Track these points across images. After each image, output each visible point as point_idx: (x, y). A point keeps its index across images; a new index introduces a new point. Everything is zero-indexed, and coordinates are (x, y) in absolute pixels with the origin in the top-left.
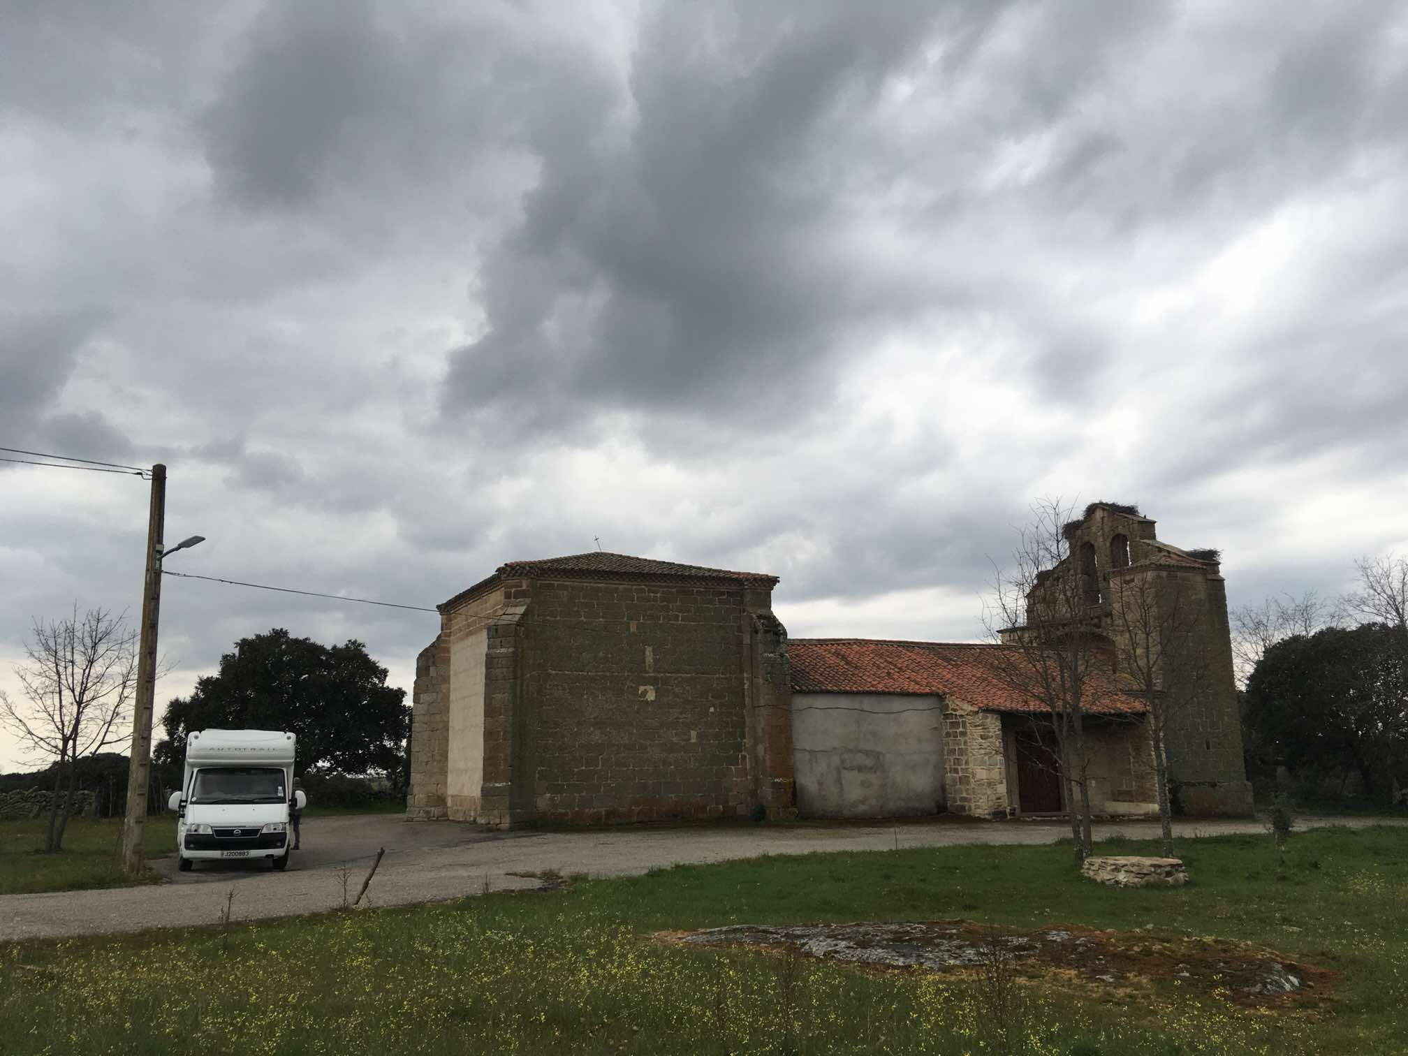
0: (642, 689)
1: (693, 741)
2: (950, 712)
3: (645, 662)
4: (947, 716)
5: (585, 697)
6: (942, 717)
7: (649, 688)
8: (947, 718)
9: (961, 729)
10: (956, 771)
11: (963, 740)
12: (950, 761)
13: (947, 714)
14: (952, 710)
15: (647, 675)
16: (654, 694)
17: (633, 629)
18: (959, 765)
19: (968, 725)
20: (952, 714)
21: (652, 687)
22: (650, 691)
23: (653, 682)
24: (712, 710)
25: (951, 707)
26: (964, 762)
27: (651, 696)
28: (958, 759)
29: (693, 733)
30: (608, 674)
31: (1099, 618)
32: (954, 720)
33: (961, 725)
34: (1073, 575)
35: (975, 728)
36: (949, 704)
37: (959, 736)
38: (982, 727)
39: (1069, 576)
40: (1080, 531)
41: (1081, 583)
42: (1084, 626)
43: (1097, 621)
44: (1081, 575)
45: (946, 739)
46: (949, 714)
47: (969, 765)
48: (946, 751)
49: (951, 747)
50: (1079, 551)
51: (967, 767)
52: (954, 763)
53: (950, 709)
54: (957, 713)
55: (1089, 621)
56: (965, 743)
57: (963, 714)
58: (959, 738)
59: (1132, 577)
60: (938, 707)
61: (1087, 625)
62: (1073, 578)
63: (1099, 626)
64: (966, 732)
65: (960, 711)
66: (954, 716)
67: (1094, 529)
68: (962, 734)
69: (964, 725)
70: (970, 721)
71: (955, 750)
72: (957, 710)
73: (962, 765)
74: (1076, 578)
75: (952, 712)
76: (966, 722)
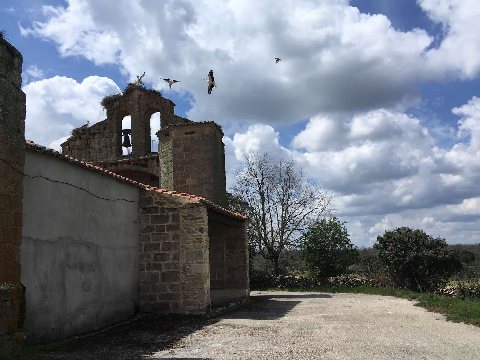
2: (154, 205)
4: (147, 210)
6: (141, 211)
8: (150, 212)
9: (170, 223)
10: (158, 267)
11: (171, 233)
12: (149, 257)
13: (149, 208)
18: (162, 260)
19: (181, 218)
20: (157, 208)
25: (154, 200)
26: (171, 257)
28: (162, 254)
31: (146, 160)
32: (159, 214)
33: (170, 219)
34: (108, 133)
35: (192, 221)
36: (153, 197)
37: (166, 230)
38: (202, 220)
39: (105, 133)
40: (118, 103)
41: (115, 138)
42: (131, 165)
43: (144, 162)
44: (115, 133)
45: (146, 234)
46: (152, 208)
47: (179, 260)
48: (143, 247)
49: (151, 242)
50: (115, 117)
51: (177, 262)
52: (155, 259)
53: (154, 203)
54: (166, 207)
55: (136, 162)
56: (176, 237)
57: (175, 207)
58: (166, 232)
59: (192, 130)
60: (138, 200)
61: (134, 164)
62: (108, 134)
63: (145, 166)
64: (178, 226)
65: (169, 205)
66: (159, 210)
67: (131, 103)
68: (171, 228)
69: (176, 218)
70: (186, 215)
71: (159, 245)
72: (164, 203)
73: (168, 260)
74: (111, 134)
75: (157, 206)
76: (178, 215)
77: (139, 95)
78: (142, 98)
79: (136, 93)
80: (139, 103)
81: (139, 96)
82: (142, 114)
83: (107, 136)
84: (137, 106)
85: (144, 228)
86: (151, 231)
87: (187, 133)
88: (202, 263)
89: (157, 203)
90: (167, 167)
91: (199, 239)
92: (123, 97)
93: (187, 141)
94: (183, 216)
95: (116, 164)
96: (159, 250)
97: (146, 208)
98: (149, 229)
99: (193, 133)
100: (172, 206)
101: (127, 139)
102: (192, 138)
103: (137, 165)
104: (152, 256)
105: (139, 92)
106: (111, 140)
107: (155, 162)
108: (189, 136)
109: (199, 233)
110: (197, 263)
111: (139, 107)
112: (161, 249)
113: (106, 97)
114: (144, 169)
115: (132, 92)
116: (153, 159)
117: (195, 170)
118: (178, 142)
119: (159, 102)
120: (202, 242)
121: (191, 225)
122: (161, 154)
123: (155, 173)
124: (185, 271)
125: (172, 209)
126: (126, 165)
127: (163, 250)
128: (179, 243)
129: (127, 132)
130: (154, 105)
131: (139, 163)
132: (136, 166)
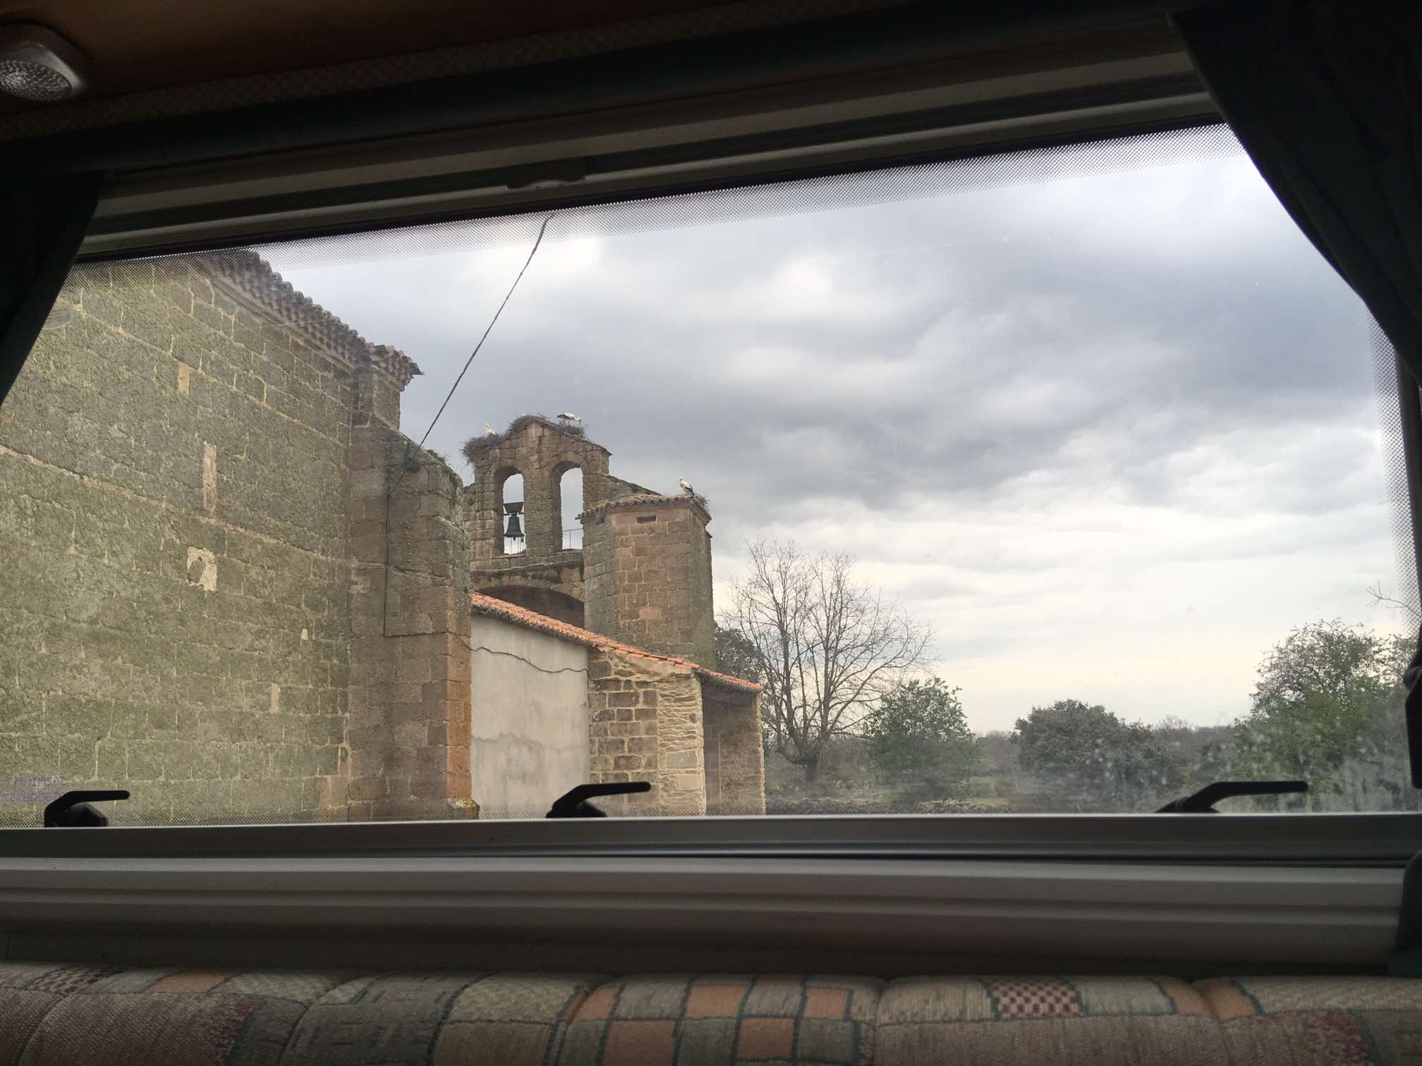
0: (193, 554)
1: (275, 709)
2: (613, 676)
3: (201, 486)
4: (602, 685)
5: (72, 550)
6: (592, 685)
7: (208, 555)
8: (606, 688)
9: (640, 706)
10: (621, 778)
11: (643, 724)
12: (606, 761)
13: (607, 681)
14: (616, 673)
15: (204, 520)
16: (215, 577)
17: (183, 386)
18: (627, 768)
19: (660, 699)
20: (618, 681)
21: (211, 555)
22: (208, 566)
23: (217, 542)
24: (304, 635)
25: (613, 667)
26: (643, 762)
27: (209, 580)
28: (628, 758)
29: (275, 690)
30: (128, 494)
31: (558, 569)
32: (622, 691)
33: (641, 699)
34: (478, 511)
35: (678, 704)
36: (612, 663)
37: (634, 717)
38: (693, 702)
39: (471, 511)
40: (498, 451)
41: (492, 521)
42: (529, 578)
43: (553, 573)
44: (492, 512)
45: (600, 723)
46: (611, 680)
47: (656, 767)
48: (597, 745)
49: (610, 737)
50: (491, 480)
51: (652, 771)
52: (617, 765)
53: (612, 672)
54: (633, 679)
55: (539, 573)
56: (651, 729)
57: (649, 680)
58: (634, 721)
59: (652, 514)
60: (586, 667)
61: (534, 577)
62: (478, 514)
63: (557, 580)
64: (655, 711)
65: (638, 675)
66: (623, 684)
67: (523, 450)
68: (642, 714)
69: (650, 698)
70: (667, 693)
71: (623, 742)
72: (631, 674)
73: (639, 767)
74: (483, 514)
75: (618, 677)
76: (654, 693)
77: (539, 434)
78: (545, 440)
79: (534, 432)
80: (539, 452)
81: (540, 438)
82: (547, 474)
83: (475, 517)
84: (536, 457)
85: (597, 713)
86: (610, 719)
87: (640, 520)
88: (695, 772)
89: (619, 673)
90: (602, 585)
91: (689, 732)
92: (508, 439)
93: (640, 535)
94: (663, 696)
95: (499, 575)
96: (623, 752)
97: (600, 681)
98: (604, 716)
99: (653, 518)
100: (644, 678)
101: (514, 523)
102: (650, 528)
103: (541, 578)
104: (612, 761)
105: (540, 429)
106: (483, 527)
107: (576, 573)
108: (646, 525)
109: (690, 724)
110: (687, 772)
111: (540, 460)
112: (626, 750)
113: (474, 439)
114: (553, 587)
115: (526, 427)
116: (571, 566)
117: (658, 592)
118: (624, 537)
119: (581, 449)
120: (694, 738)
121: (676, 710)
122: (588, 558)
123: (575, 593)
124: (666, 785)
125: (645, 684)
126: (518, 577)
127: (630, 751)
128: (656, 739)
129: (514, 508)
130: (571, 457)
131: (545, 574)
132: (538, 580)
